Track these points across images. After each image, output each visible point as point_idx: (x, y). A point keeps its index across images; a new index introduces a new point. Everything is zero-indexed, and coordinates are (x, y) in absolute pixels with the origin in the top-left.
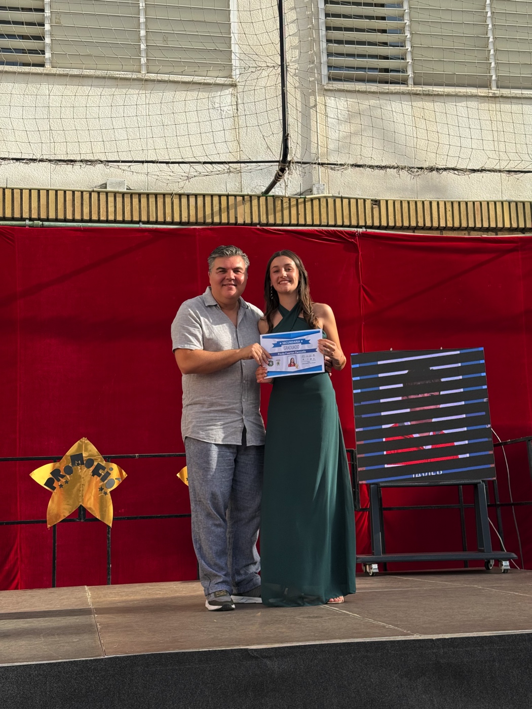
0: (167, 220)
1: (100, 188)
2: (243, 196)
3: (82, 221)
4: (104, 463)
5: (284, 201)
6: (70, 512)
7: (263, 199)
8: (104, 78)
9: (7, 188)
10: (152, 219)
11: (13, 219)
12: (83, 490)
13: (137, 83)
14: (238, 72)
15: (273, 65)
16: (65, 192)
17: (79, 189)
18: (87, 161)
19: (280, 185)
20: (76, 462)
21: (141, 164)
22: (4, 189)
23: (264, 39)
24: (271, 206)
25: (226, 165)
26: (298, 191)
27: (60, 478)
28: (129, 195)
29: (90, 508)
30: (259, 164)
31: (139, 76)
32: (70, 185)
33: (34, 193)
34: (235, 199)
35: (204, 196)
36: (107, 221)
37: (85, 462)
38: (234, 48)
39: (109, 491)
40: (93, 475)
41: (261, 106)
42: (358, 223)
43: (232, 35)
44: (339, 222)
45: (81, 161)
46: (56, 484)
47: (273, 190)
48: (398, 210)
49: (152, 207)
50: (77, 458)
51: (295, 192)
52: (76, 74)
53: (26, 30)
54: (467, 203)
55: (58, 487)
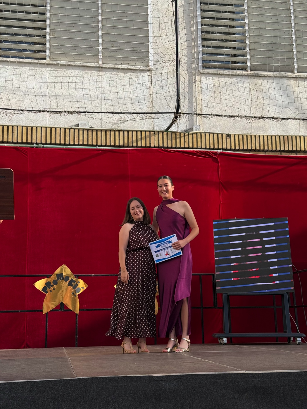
0: (112, 145)
1: (76, 127)
2: (154, 132)
3: (65, 144)
4: (75, 279)
5: (177, 135)
6: (56, 306)
7: (165, 133)
8: (79, 66)
9: (24, 126)
10: (104, 144)
11: (27, 143)
12: (63, 294)
13: (96, 68)
14: (152, 63)
15: (171, 60)
16: (56, 128)
17: (63, 127)
18: (68, 112)
19: (175, 125)
20: (60, 278)
21: (97, 114)
22: (22, 127)
23: (167, 45)
24: (169, 137)
25: (145, 115)
26: (185, 129)
27: (51, 287)
28: (91, 131)
29: (67, 304)
30: (163, 114)
31: (99, 66)
32: (59, 125)
33: (39, 129)
34: (150, 133)
35: (132, 131)
36: (79, 145)
37: (64, 278)
38: (151, 50)
39: (77, 294)
40: (69, 285)
41: (165, 83)
42: (218, 147)
43: (149, 43)
44: (208, 147)
45: (65, 112)
46: (48, 290)
47: (171, 128)
48: (241, 140)
49: (104, 137)
50: (60, 276)
51: (183, 130)
52: (63, 64)
53: (36, 40)
54: (280, 137)
55: (49, 292)
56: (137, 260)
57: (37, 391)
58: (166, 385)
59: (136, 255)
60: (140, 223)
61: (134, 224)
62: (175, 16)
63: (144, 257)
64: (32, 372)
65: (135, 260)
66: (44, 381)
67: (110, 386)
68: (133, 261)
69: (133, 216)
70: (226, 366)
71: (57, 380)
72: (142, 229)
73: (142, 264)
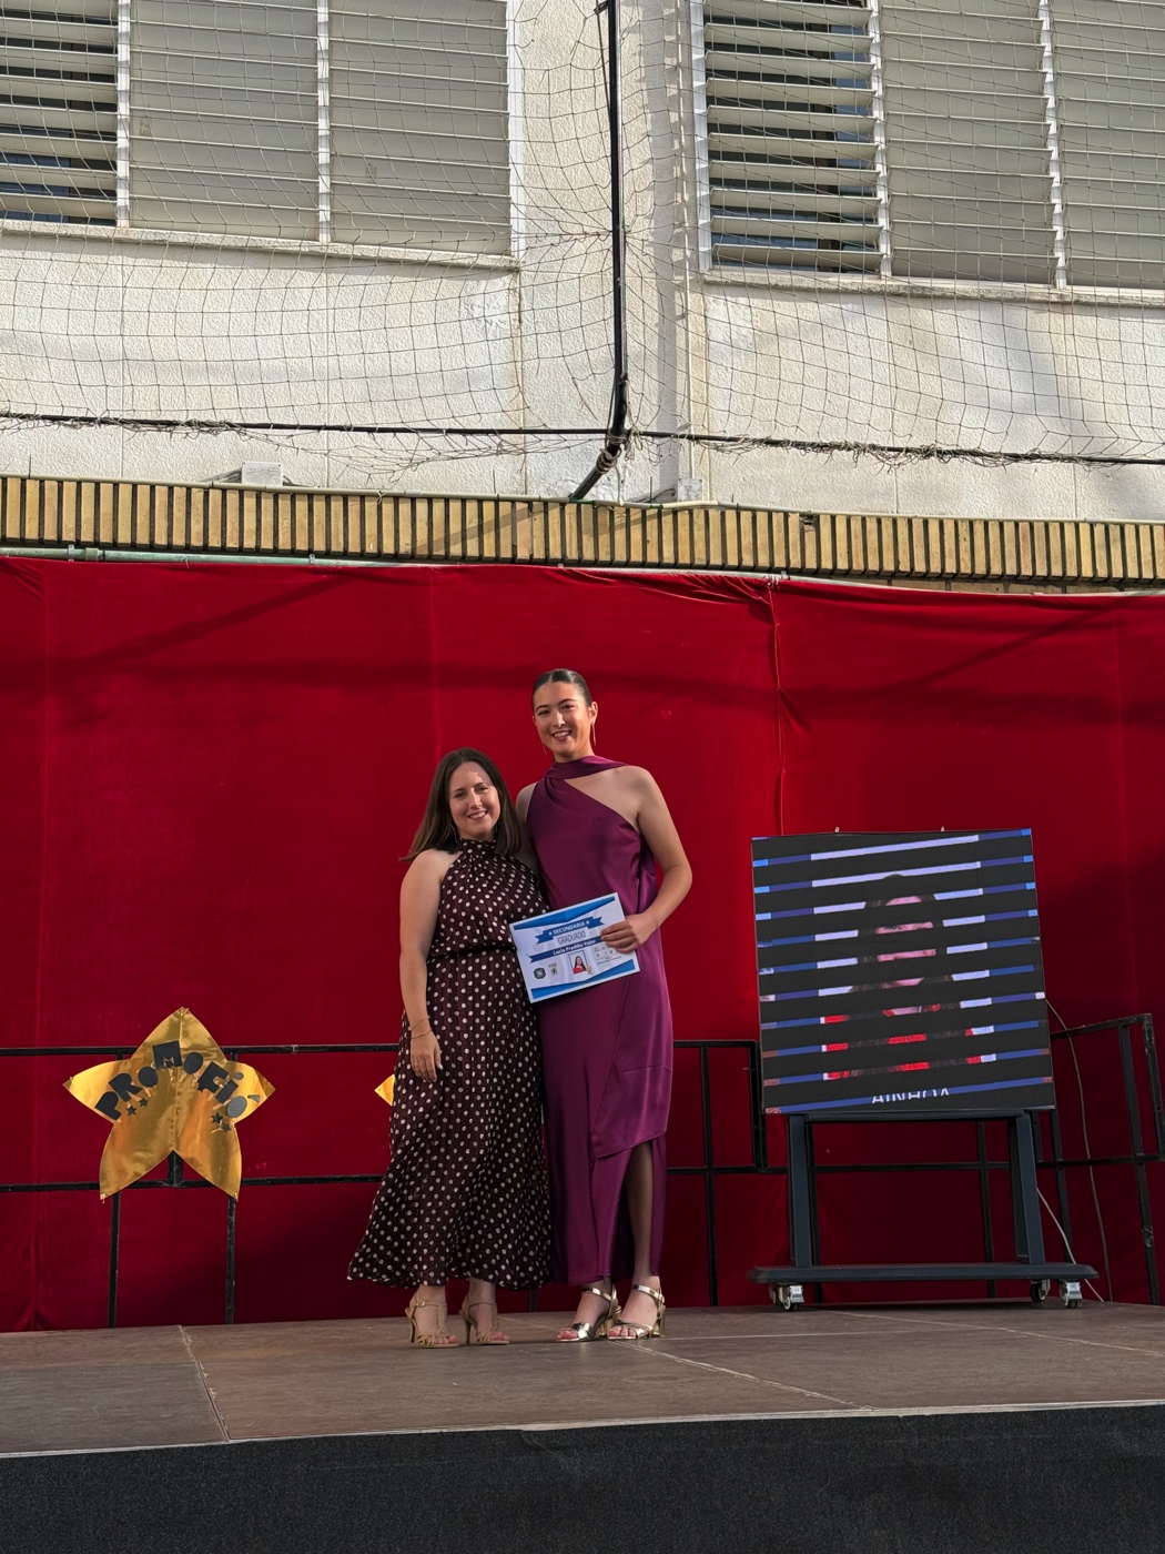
0: (368, 550)
1: (229, 481)
2: (529, 502)
3: (188, 549)
4: (223, 1063)
5: (616, 516)
6: (150, 1166)
7: (571, 509)
8: (240, 250)
9: (29, 478)
10: (337, 547)
11: (41, 543)
12: (178, 1121)
13: (309, 263)
14: (522, 244)
15: (594, 230)
16: (153, 487)
17: (182, 482)
18: (201, 424)
20: (165, 1060)
21: (313, 433)
22: (23, 480)
23: (579, 176)
24: (587, 523)
25: (495, 438)
26: (647, 491)
27: (132, 1096)
28: (289, 496)
29: (192, 1160)
30: (564, 436)
31: (317, 249)
32: (164, 473)
33: (88, 490)
34: (513, 507)
35: (447, 500)
36: (241, 551)
37: (183, 1060)
38: (516, 194)
39: (233, 1124)
40: (201, 1088)
41: (569, 316)
42: (772, 562)
43: (511, 166)
44: (733, 561)
45: (189, 424)
46: (122, 1106)
47: (593, 490)
48: (856, 537)
49: (336, 523)
50: (168, 1052)
51: (639, 495)
52: (181, 240)
53: (76, 148)
54: (1001, 525)
55: (125, 1113)
56: (470, 991)
57: (77, 1493)
58: (570, 1464)
59: (466, 972)
60: (482, 849)
61: (460, 853)
62: (607, 66)
63: (497, 981)
64: (59, 1420)
65: (463, 991)
66: (103, 1454)
67: (358, 1470)
68: (456, 991)
69: (459, 822)
70: (797, 1390)
71: (155, 1450)
72: (487, 874)
73: (490, 1004)
